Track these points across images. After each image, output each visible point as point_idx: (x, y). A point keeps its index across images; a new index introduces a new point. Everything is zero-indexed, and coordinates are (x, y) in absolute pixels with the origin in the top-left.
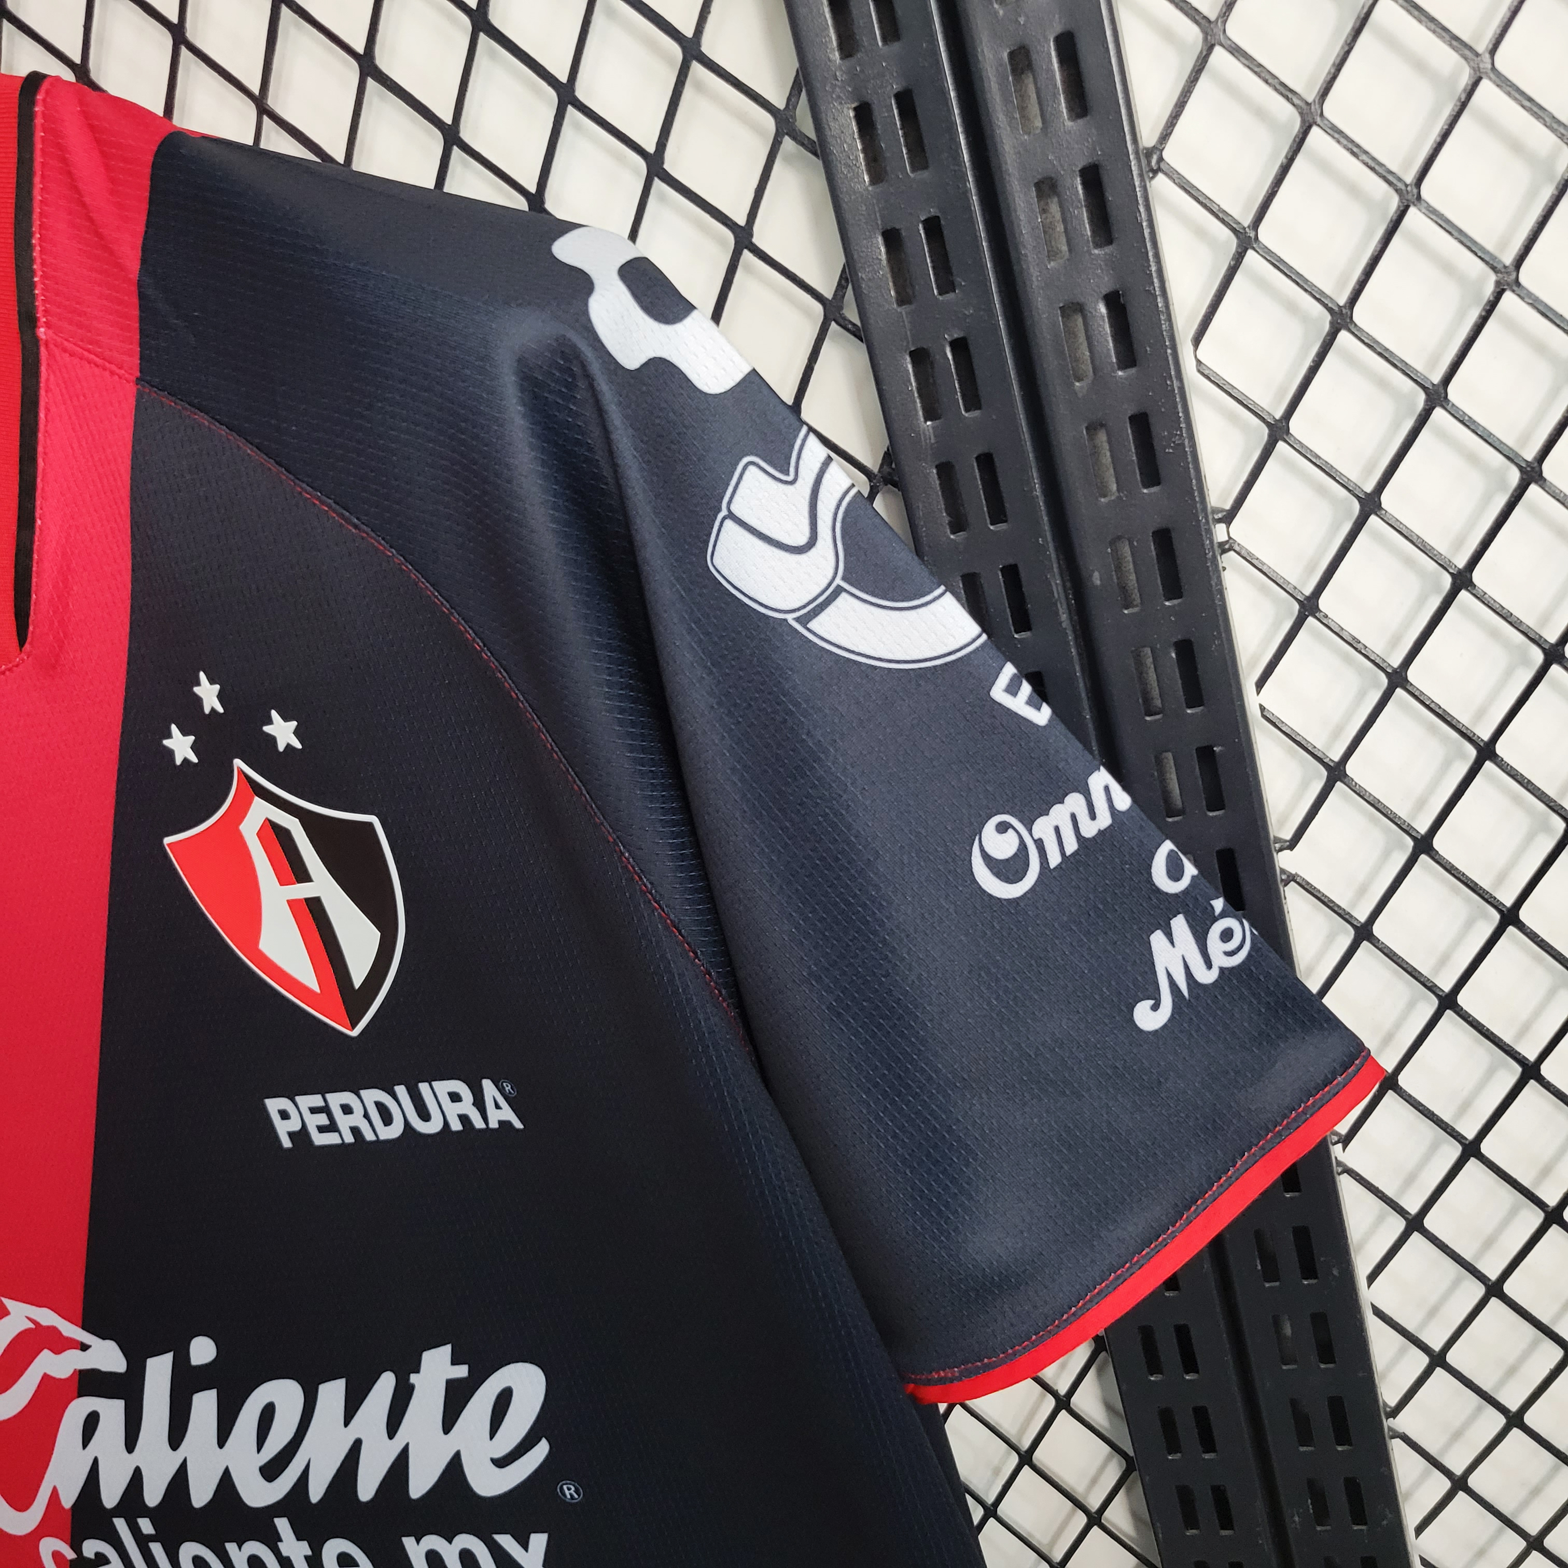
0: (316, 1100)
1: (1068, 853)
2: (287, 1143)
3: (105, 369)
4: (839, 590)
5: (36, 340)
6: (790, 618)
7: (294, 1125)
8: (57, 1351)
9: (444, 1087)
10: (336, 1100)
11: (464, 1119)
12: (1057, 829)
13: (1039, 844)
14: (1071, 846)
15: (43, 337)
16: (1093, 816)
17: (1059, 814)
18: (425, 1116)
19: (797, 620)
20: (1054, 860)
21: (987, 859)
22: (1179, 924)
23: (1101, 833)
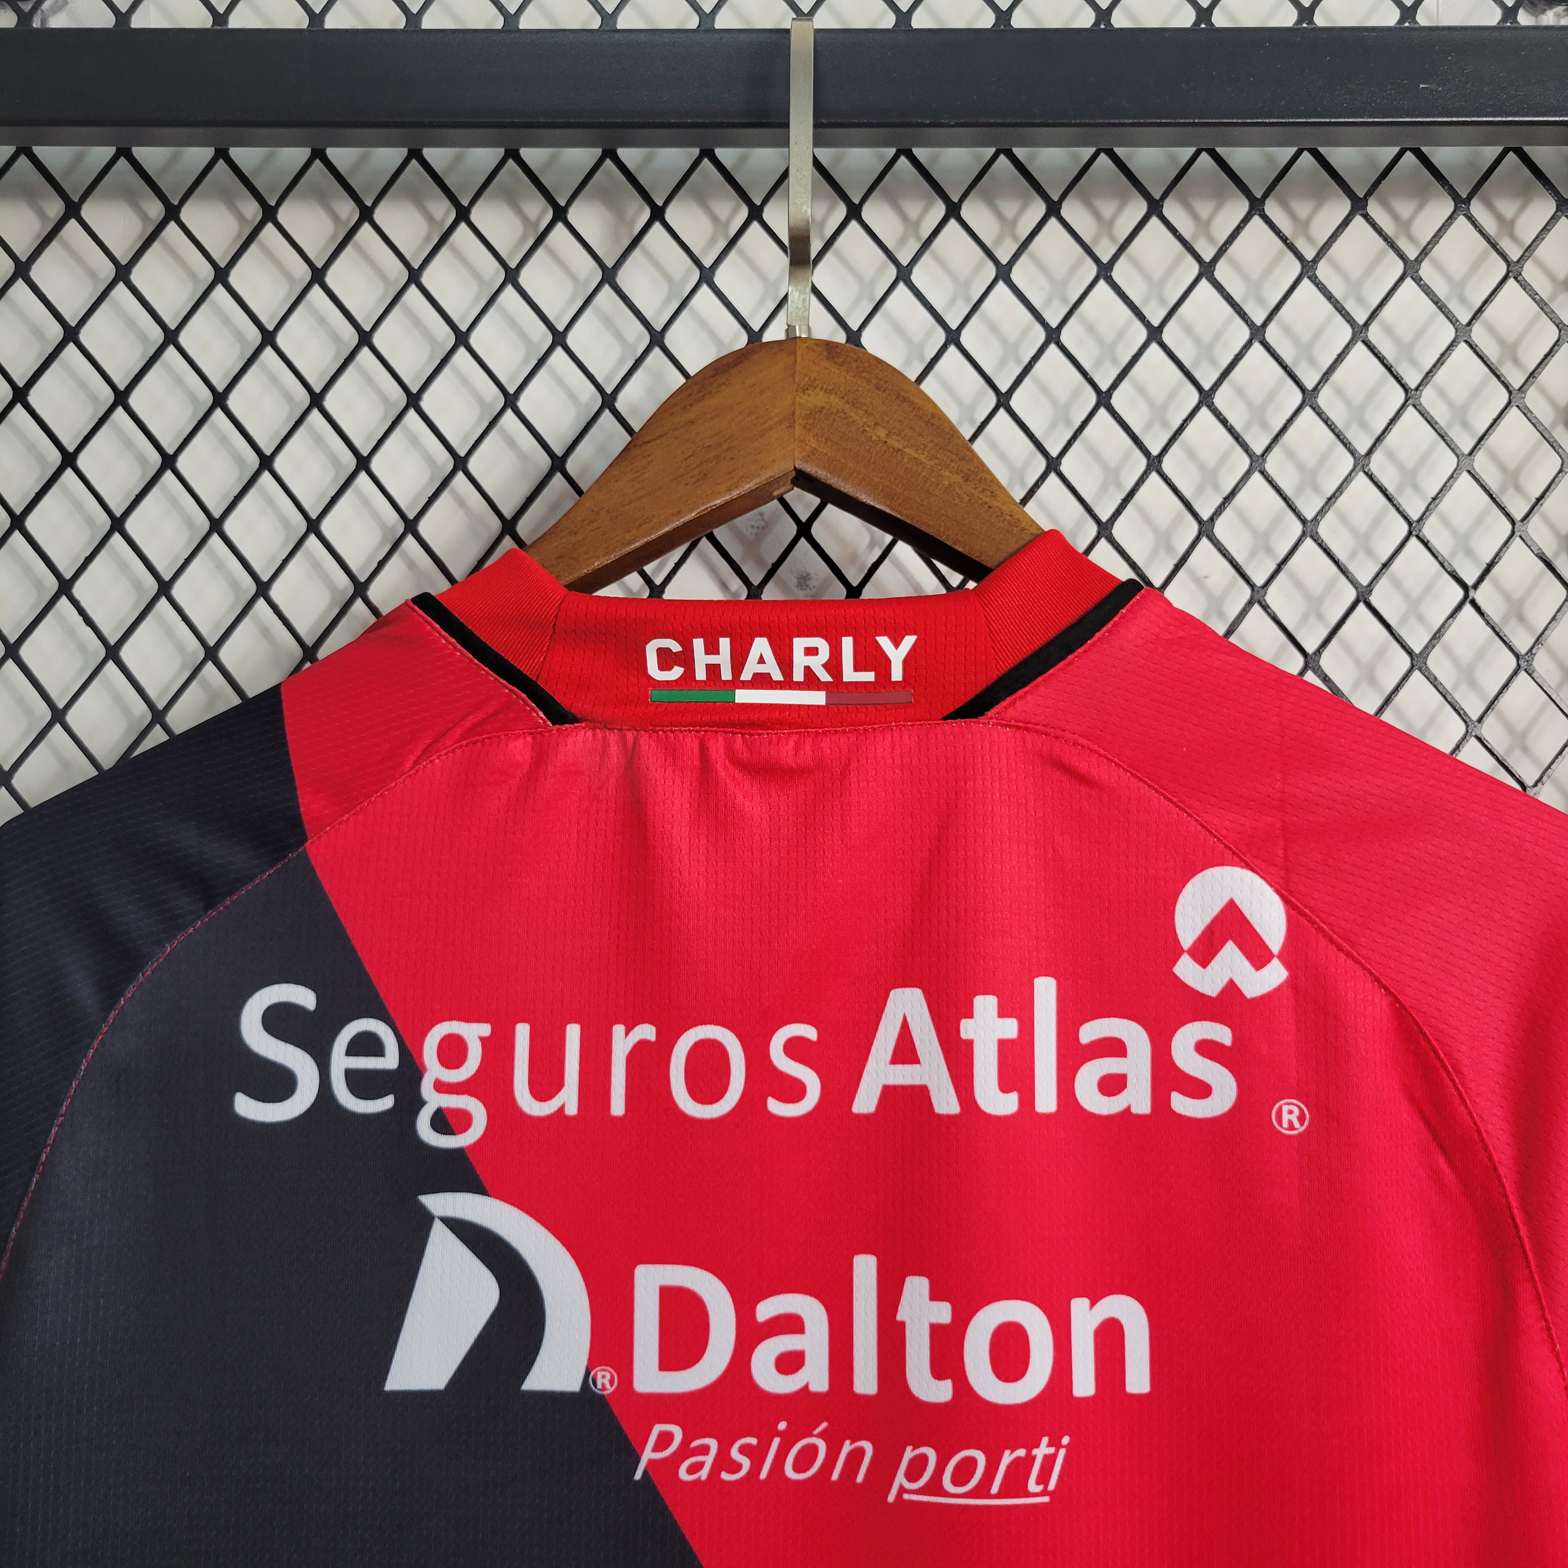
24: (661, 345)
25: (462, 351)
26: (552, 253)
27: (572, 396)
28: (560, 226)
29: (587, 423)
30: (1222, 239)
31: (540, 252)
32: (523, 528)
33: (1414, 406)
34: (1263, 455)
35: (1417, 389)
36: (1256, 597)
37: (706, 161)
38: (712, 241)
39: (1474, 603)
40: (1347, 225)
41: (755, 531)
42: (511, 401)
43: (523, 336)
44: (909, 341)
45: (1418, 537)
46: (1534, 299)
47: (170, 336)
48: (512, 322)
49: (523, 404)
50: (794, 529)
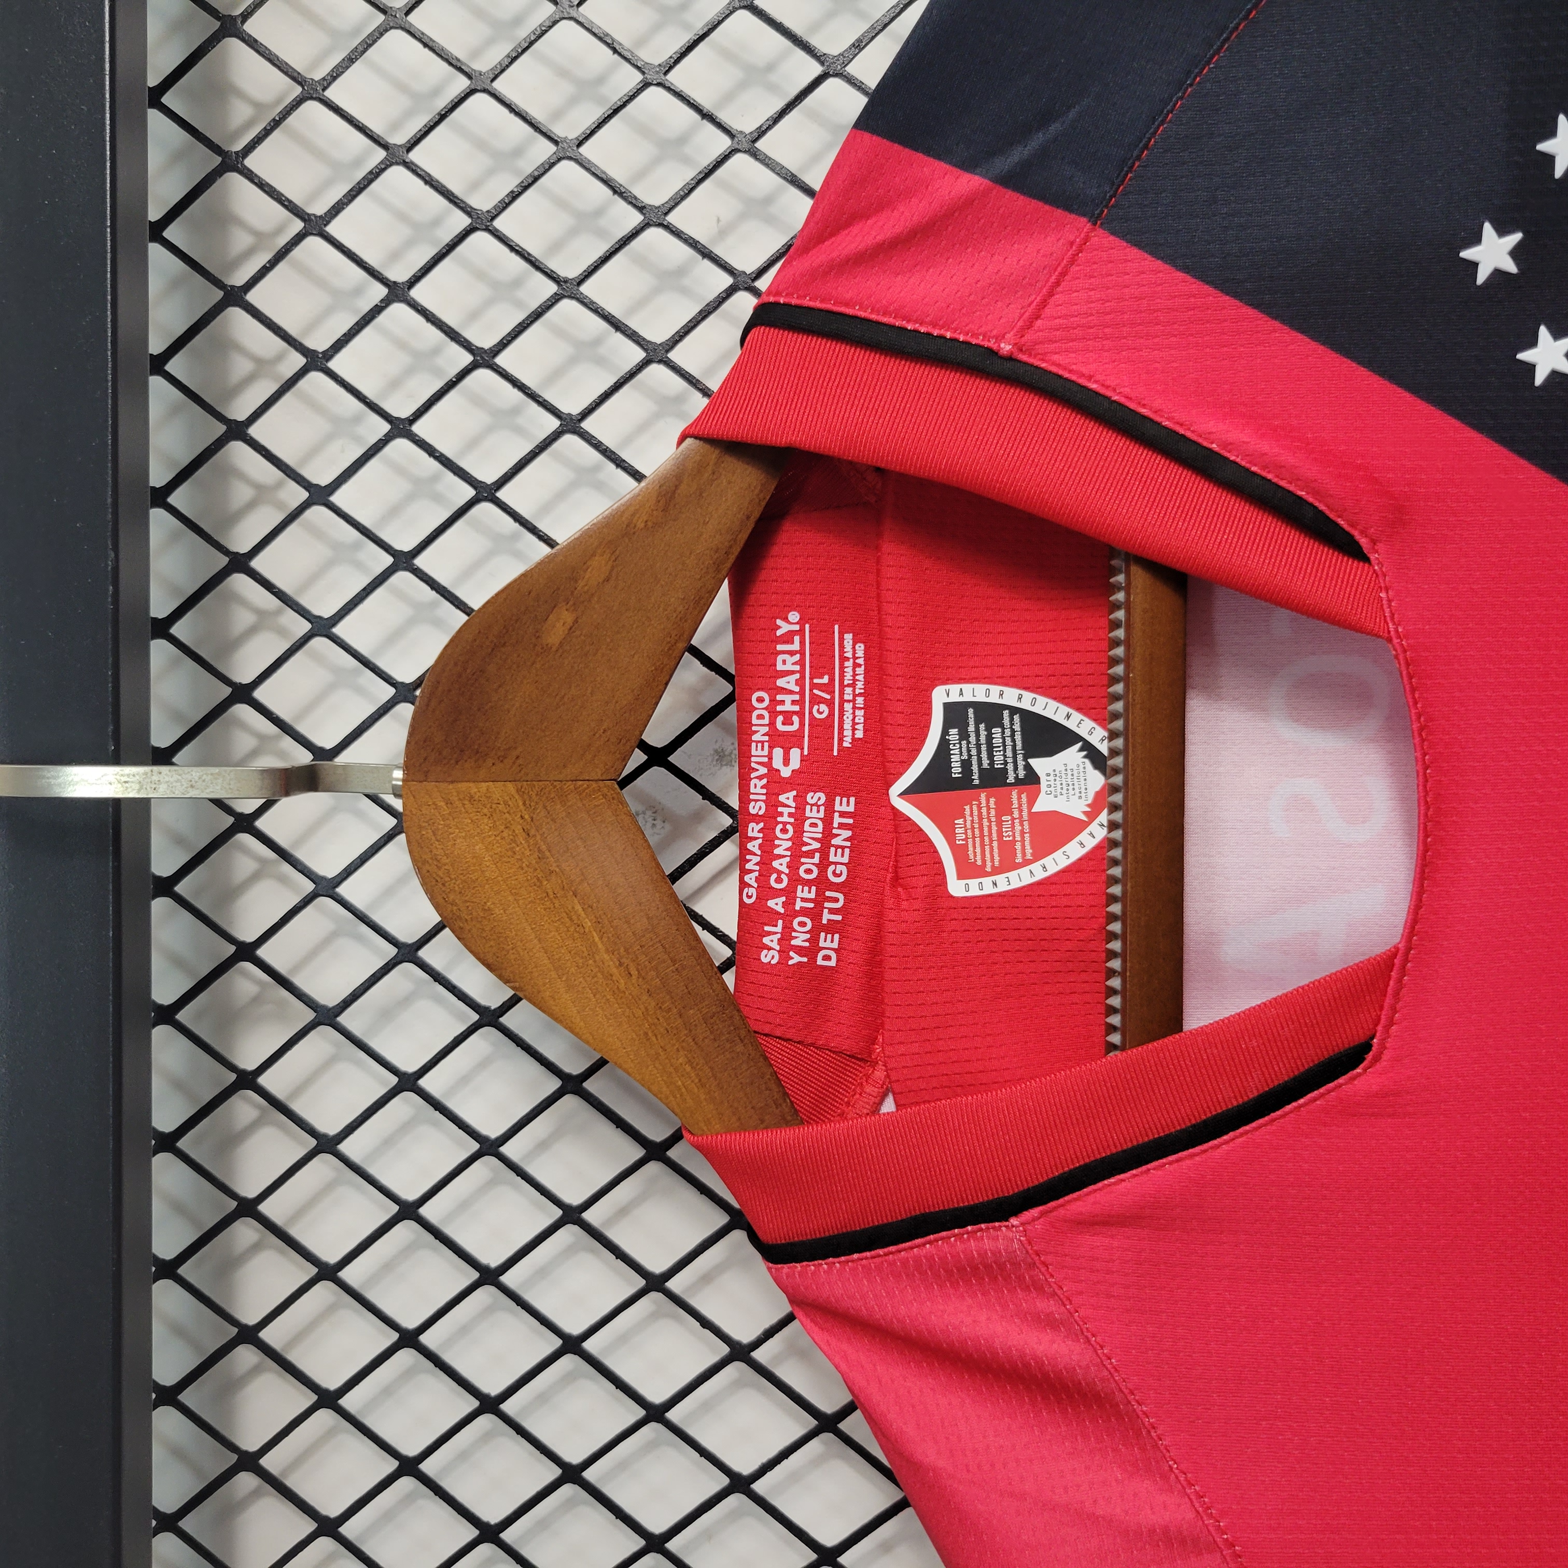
3: (1065, 272)
5: (1009, 358)
15: (1008, 348)
24: (415, 947)
25: (424, 1211)
26: (298, 1091)
27: (483, 1064)
28: (263, 1080)
29: (518, 1046)
31: (297, 1107)
32: (657, 1133)
36: (746, 146)
37: (179, 888)
38: (283, 880)
41: (658, 823)
42: (489, 1147)
43: (405, 1128)
44: (411, 622)
48: (388, 1142)
49: (493, 1132)
50: (656, 772)
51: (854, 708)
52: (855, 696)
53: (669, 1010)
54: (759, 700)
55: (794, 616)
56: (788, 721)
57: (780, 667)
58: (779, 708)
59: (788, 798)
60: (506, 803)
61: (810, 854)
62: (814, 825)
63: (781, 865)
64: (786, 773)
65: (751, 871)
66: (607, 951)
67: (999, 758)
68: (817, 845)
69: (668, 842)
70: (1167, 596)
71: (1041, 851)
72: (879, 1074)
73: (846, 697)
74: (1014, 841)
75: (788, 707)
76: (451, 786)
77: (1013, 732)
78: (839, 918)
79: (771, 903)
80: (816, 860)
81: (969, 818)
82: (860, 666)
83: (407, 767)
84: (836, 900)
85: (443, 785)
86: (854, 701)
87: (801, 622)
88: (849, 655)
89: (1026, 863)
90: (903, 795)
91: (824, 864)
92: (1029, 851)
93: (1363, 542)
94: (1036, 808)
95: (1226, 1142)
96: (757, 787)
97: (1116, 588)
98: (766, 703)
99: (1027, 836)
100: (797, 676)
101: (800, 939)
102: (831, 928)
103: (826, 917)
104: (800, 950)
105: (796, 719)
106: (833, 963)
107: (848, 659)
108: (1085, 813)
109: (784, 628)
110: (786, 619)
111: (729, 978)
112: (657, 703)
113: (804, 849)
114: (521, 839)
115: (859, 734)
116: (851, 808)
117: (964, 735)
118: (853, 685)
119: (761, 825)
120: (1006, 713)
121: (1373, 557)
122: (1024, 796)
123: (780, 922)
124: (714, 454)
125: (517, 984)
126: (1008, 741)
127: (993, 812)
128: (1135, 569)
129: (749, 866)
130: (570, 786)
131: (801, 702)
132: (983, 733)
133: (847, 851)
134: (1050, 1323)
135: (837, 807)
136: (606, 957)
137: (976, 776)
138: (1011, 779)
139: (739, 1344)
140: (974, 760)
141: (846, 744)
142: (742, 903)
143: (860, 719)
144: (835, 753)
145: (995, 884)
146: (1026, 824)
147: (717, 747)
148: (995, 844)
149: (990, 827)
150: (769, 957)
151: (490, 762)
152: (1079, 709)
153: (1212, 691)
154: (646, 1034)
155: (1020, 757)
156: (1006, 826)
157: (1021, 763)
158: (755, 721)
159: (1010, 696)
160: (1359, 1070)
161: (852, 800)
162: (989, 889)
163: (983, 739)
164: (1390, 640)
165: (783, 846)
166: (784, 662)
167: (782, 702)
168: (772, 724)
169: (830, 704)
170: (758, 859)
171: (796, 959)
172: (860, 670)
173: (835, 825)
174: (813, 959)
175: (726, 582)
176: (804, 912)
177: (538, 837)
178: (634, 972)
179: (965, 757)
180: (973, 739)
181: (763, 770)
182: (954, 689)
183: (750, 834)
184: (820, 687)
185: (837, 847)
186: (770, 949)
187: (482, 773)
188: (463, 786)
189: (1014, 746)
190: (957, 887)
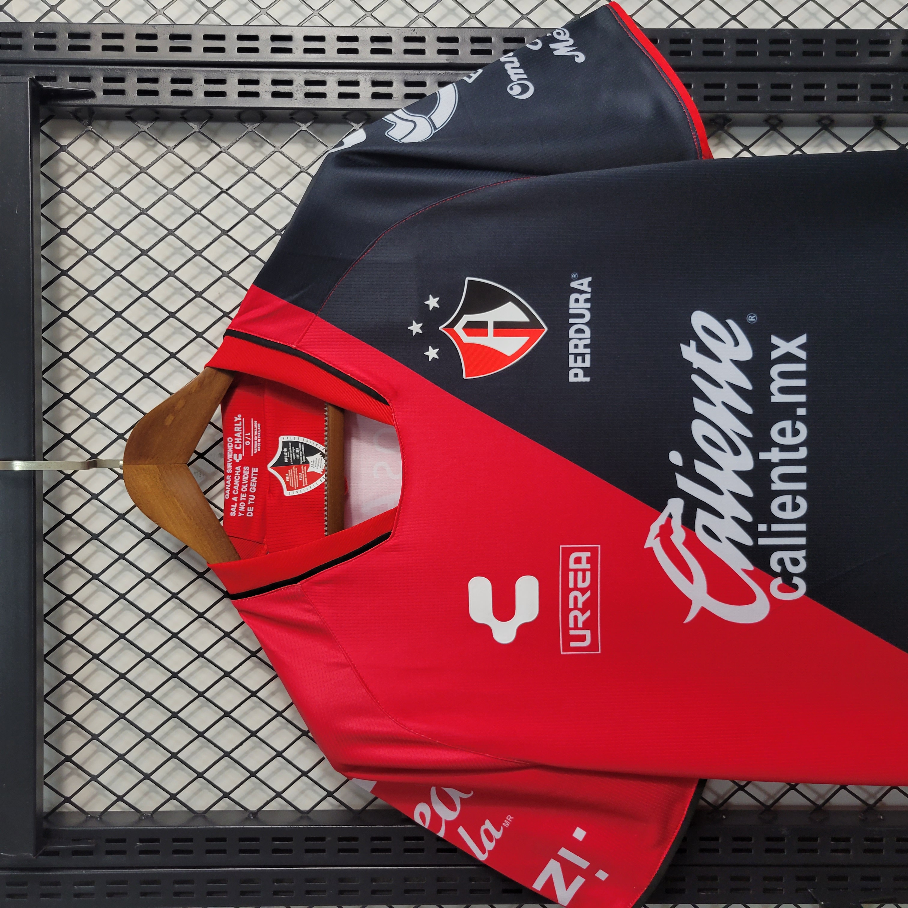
0: (571, 358)
1: (523, 72)
2: (588, 379)
3: (309, 327)
4: (430, 118)
5: (295, 349)
6: (433, 132)
7: (581, 373)
8: (671, 532)
9: (572, 304)
10: (572, 350)
11: (586, 301)
12: (515, 74)
13: (519, 80)
14: (521, 71)
15: (295, 346)
16: (513, 62)
17: (511, 72)
18: (582, 316)
19: (435, 130)
20: (525, 76)
21: (520, 94)
22: (552, 46)
23: (519, 61)
24: (124, 515)
27: (145, 551)
28: (74, 557)
29: (157, 545)
30: (76, 286)
32: (201, 569)
33: (147, 211)
34: (168, 272)
35: (140, 210)
37: (47, 498)
38: (80, 494)
39: (227, 190)
40: (72, 237)
42: (148, 576)
45: (201, 211)
46: (102, 162)
47: (122, 717)
48: (115, 576)
49: (149, 571)
50: (200, 460)
51: (258, 442)
52: (258, 439)
53: (203, 529)
54: (230, 440)
55: (240, 416)
56: (238, 446)
57: (236, 430)
58: (236, 442)
59: (238, 468)
60: (154, 471)
61: (245, 484)
62: (246, 476)
63: (236, 487)
64: (238, 461)
65: (227, 489)
66: (184, 512)
67: (298, 457)
68: (247, 482)
69: (204, 482)
70: (339, 414)
71: (310, 482)
72: (266, 547)
73: (255, 439)
74: (302, 480)
75: (238, 442)
76: (138, 466)
77: (302, 449)
78: (253, 503)
79: (233, 499)
80: (247, 486)
81: (290, 474)
82: (259, 430)
83: (124, 460)
84: (252, 497)
85: (135, 466)
86: (257, 440)
87: (242, 418)
88: (256, 427)
89: (306, 486)
90: (271, 467)
91: (249, 487)
92: (306, 483)
93: (388, 400)
94: (308, 471)
95: (354, 560)
96: (229, 465)
97: (326, 411)
98: (232, 441)
99: (306, 479)
100: (241, 433)
101: (242, 509)
102: (251, 505)
103: (249, 502)
104: (242, 512)
105: (240, 445)
106: (252, 516)
107: (255, 428)
108: (322, 472)
109: (236, 419)
110: (237, 417)
111: (222, 523)
112: (198, 442)
113: (243, 483)
114: (158, 481)
115: (259, 450)
116: (257, 471)
117: (288, 450)
118: (257, 436)
119: (231, 476)
120: (300, 444)
121: (390, 404)
122: (305, 467)
123: (236, 504)
124: (214, 371)
125: (157, 522)
126: (300, 452)
127: (296, 472)
128: (330, 406)
129: (227, 488)
130: (173, 465)
131: (242, 441)
132: (294, 450)
133: (256, 483)
134: (308, 611)
135: (253, 471)
136: (184, 514)
137: (292, 462)
138: (301, 463)
139: (227, 632)
140: (291, 457)
141: (255, 453)
142: (225, 499)
143: (259, 445)
144: (252, 455)
145: (297, 492)
146: (306, 475)
147: (220, 452)
148: (297, 481)
149: (296, 476)
150: (233, 514)
151: (149, 459)
152: (320, 443)
153: (358, 438)
154: (196, 536)
155: (304, 456)
156: (300, 476)
157: (304, 458)
158: (228, 446)
159: (301, 439)
160: (388, 539)
161: (257, 468)
162: (295, 494)
163: (293, 451)
164: (394, 426)
165: (237, 482)
166: (237, 429)
167: (236, 441)
168: (233, 447)
169: (250, 441)
170: (230, 486)
171: (240, 514)
172: (259, 431)
173: (252, 476)
174: (246, 514)
175: (220, 405)
176: (243, 501)
177: (164, 480)
178: (192, 519)
179: (289, 456)
180: (291, 451)
181: (231, 460)
182: (285, 437)
183: (227, 479)
184: (247, 436)
185: (253, 482)
186: (233, 512)
187: (147, 462)
188: (141, 466)
189: (302, 453)
190: (287, 493)
